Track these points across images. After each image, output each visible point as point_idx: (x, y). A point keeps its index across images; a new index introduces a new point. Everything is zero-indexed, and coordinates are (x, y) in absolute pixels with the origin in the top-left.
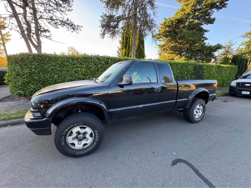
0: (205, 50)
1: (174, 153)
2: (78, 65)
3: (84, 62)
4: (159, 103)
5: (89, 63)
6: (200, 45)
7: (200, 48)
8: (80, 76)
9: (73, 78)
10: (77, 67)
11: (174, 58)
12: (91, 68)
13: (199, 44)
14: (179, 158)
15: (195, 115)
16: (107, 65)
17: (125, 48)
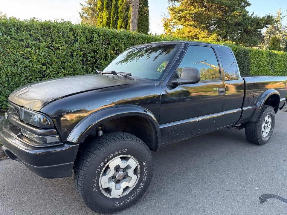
0: (249, 24)
1: (255, 188)
2: (29, 41)
3: (42, 36)
4: (221, 114)
5: (54, 38)
6: (240, 15)
7: (240, 19)
8: (35, 65)
9: (19, 70)
10: (27, 46)
11: (198, 36)
12: (58, 48)
13: (240, 13)
14: (265, 193)
15: (263, 131)
16: (90, 45)
17: (107, 9)
